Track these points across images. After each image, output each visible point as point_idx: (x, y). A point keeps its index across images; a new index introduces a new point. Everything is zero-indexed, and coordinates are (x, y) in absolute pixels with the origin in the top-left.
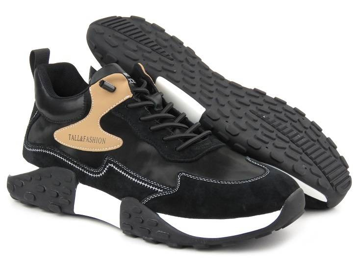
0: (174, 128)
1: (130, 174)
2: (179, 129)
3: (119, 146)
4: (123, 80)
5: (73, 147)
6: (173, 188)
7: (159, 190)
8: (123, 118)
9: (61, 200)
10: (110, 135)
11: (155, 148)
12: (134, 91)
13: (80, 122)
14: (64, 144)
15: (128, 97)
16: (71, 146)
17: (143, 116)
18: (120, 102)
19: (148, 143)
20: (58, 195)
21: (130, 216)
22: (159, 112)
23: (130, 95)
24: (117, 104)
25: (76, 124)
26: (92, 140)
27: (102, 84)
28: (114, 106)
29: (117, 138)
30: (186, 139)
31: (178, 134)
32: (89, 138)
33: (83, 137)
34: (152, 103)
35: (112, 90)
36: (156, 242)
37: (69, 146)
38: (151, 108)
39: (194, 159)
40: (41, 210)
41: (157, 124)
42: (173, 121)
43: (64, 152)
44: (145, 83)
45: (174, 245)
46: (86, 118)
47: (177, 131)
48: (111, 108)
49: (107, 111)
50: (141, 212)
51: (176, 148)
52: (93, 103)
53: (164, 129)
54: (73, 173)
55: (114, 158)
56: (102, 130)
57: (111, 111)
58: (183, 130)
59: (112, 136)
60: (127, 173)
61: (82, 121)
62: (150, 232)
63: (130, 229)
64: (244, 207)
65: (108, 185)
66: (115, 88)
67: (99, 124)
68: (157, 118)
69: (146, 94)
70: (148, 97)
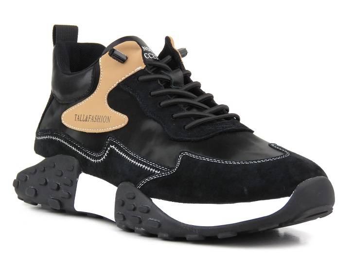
1: (129, 156)
4: (137, 49)
5: (79, 129)
7: (156, 172)
8: (131, 93)
11: (161, 125)
13: (87, 99)
14: (70, 127)
15: (139, 68)
16: (76, 129)
17: (154, 90)
19: (155, 120)
20: (59, 188)
21: (123, 204)
23: (142, 66)
24: (127, 76)
26: (98, 119)
27: (112, 53)
28: (123, 78)
29: (122, 115)
32: (94, 117)
33: (88, 117)
34: (167, 78)
35: (122, 60)
36: (150, 234)
37: (74, 128)
41: (169, 99)
43: (69, 137)
46: (93, 94)
48: (120, 81)
49: (115, 85)
50: (134, 197)
51: (185, 126)
52: (101, 76)
53: (175, 104)
54: (76, 160)
57: (119, 84)
59: (118, 113)
61: (89, 98)
63: (123, 220)
66: (127, 58)
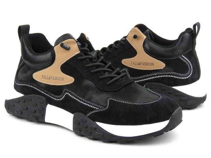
0: (104, 71)
1: (79, 99)
2: (108, 72)
3: (72, 82)
4: (75, 43)
5: (45, 83)
6: (105, 107)
7: (97, 108)
8: (74, 66)
9: (37, 114)
10: (66, 75)
11: (94, 83)
12: (81, 50)
13: (48, 68)
14: (39, 81)
16: (43, 82)
17: (87, 64)
18: (73, 56)
19: (90, 80)
20: (35, 111)
21: (79, 124)
22: (96, 62)
23: (78, 52)
24: (71, 57)
25: (46, 69)
26: (56, 79)
27: (62, 45)
28: (69, 58)
29: (70, 77)
30: (112, 78)
31: (107, 75)
32: (54, 78)
33: (50, 77)
34: (91, 57)
35: (68, 49)
36: (95, 139)
37: (42, 82)
38: (91, 60)
39: (117, 89)
40: (26, 120)
41: (95, 69)
42: (104, 68)
43: (39, 86)
44: (87, 45)
45: (106, 141)
46: (52, 65)
47: (107, 73)
48: (67, 59)
49: (65, 62)
50: (86, 121)
51: (106, 83)
52: (56, 56)
53: (99, 72)
54: (44, 98)
55: (69, 89)
56: (62, 73)
57: (67, 61)
58: (110, 72)
59: (68, 76)
60: (77, 98)
61: (50, 67)
62: (91, 133)
63: (79, 131)
64: (148, 118)
65: (66, 105)
66: (70, 48)
67: (60, 69)
68: (95, 66)
69: (88, 51)
70: (89, 53)
